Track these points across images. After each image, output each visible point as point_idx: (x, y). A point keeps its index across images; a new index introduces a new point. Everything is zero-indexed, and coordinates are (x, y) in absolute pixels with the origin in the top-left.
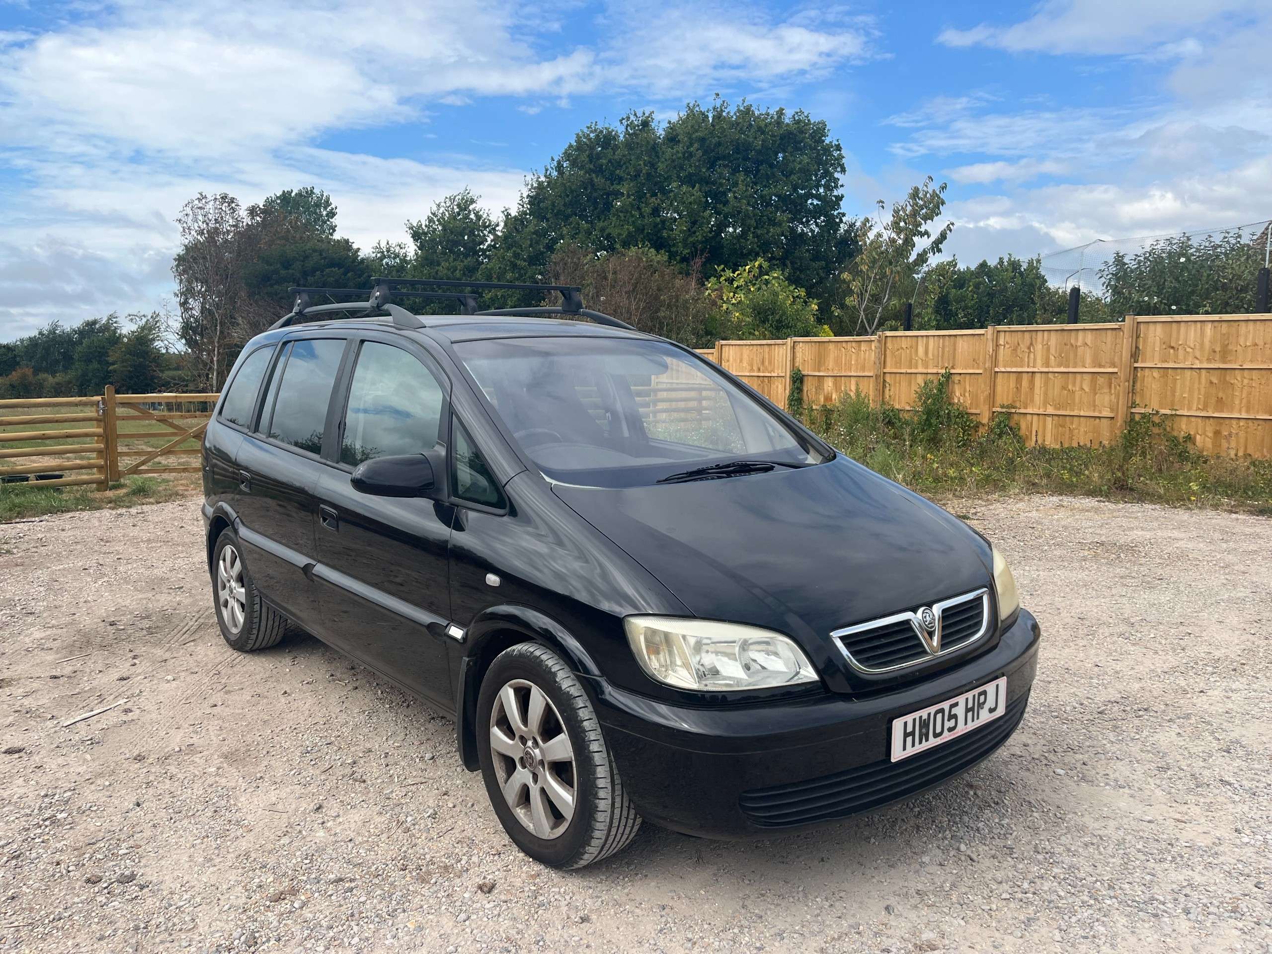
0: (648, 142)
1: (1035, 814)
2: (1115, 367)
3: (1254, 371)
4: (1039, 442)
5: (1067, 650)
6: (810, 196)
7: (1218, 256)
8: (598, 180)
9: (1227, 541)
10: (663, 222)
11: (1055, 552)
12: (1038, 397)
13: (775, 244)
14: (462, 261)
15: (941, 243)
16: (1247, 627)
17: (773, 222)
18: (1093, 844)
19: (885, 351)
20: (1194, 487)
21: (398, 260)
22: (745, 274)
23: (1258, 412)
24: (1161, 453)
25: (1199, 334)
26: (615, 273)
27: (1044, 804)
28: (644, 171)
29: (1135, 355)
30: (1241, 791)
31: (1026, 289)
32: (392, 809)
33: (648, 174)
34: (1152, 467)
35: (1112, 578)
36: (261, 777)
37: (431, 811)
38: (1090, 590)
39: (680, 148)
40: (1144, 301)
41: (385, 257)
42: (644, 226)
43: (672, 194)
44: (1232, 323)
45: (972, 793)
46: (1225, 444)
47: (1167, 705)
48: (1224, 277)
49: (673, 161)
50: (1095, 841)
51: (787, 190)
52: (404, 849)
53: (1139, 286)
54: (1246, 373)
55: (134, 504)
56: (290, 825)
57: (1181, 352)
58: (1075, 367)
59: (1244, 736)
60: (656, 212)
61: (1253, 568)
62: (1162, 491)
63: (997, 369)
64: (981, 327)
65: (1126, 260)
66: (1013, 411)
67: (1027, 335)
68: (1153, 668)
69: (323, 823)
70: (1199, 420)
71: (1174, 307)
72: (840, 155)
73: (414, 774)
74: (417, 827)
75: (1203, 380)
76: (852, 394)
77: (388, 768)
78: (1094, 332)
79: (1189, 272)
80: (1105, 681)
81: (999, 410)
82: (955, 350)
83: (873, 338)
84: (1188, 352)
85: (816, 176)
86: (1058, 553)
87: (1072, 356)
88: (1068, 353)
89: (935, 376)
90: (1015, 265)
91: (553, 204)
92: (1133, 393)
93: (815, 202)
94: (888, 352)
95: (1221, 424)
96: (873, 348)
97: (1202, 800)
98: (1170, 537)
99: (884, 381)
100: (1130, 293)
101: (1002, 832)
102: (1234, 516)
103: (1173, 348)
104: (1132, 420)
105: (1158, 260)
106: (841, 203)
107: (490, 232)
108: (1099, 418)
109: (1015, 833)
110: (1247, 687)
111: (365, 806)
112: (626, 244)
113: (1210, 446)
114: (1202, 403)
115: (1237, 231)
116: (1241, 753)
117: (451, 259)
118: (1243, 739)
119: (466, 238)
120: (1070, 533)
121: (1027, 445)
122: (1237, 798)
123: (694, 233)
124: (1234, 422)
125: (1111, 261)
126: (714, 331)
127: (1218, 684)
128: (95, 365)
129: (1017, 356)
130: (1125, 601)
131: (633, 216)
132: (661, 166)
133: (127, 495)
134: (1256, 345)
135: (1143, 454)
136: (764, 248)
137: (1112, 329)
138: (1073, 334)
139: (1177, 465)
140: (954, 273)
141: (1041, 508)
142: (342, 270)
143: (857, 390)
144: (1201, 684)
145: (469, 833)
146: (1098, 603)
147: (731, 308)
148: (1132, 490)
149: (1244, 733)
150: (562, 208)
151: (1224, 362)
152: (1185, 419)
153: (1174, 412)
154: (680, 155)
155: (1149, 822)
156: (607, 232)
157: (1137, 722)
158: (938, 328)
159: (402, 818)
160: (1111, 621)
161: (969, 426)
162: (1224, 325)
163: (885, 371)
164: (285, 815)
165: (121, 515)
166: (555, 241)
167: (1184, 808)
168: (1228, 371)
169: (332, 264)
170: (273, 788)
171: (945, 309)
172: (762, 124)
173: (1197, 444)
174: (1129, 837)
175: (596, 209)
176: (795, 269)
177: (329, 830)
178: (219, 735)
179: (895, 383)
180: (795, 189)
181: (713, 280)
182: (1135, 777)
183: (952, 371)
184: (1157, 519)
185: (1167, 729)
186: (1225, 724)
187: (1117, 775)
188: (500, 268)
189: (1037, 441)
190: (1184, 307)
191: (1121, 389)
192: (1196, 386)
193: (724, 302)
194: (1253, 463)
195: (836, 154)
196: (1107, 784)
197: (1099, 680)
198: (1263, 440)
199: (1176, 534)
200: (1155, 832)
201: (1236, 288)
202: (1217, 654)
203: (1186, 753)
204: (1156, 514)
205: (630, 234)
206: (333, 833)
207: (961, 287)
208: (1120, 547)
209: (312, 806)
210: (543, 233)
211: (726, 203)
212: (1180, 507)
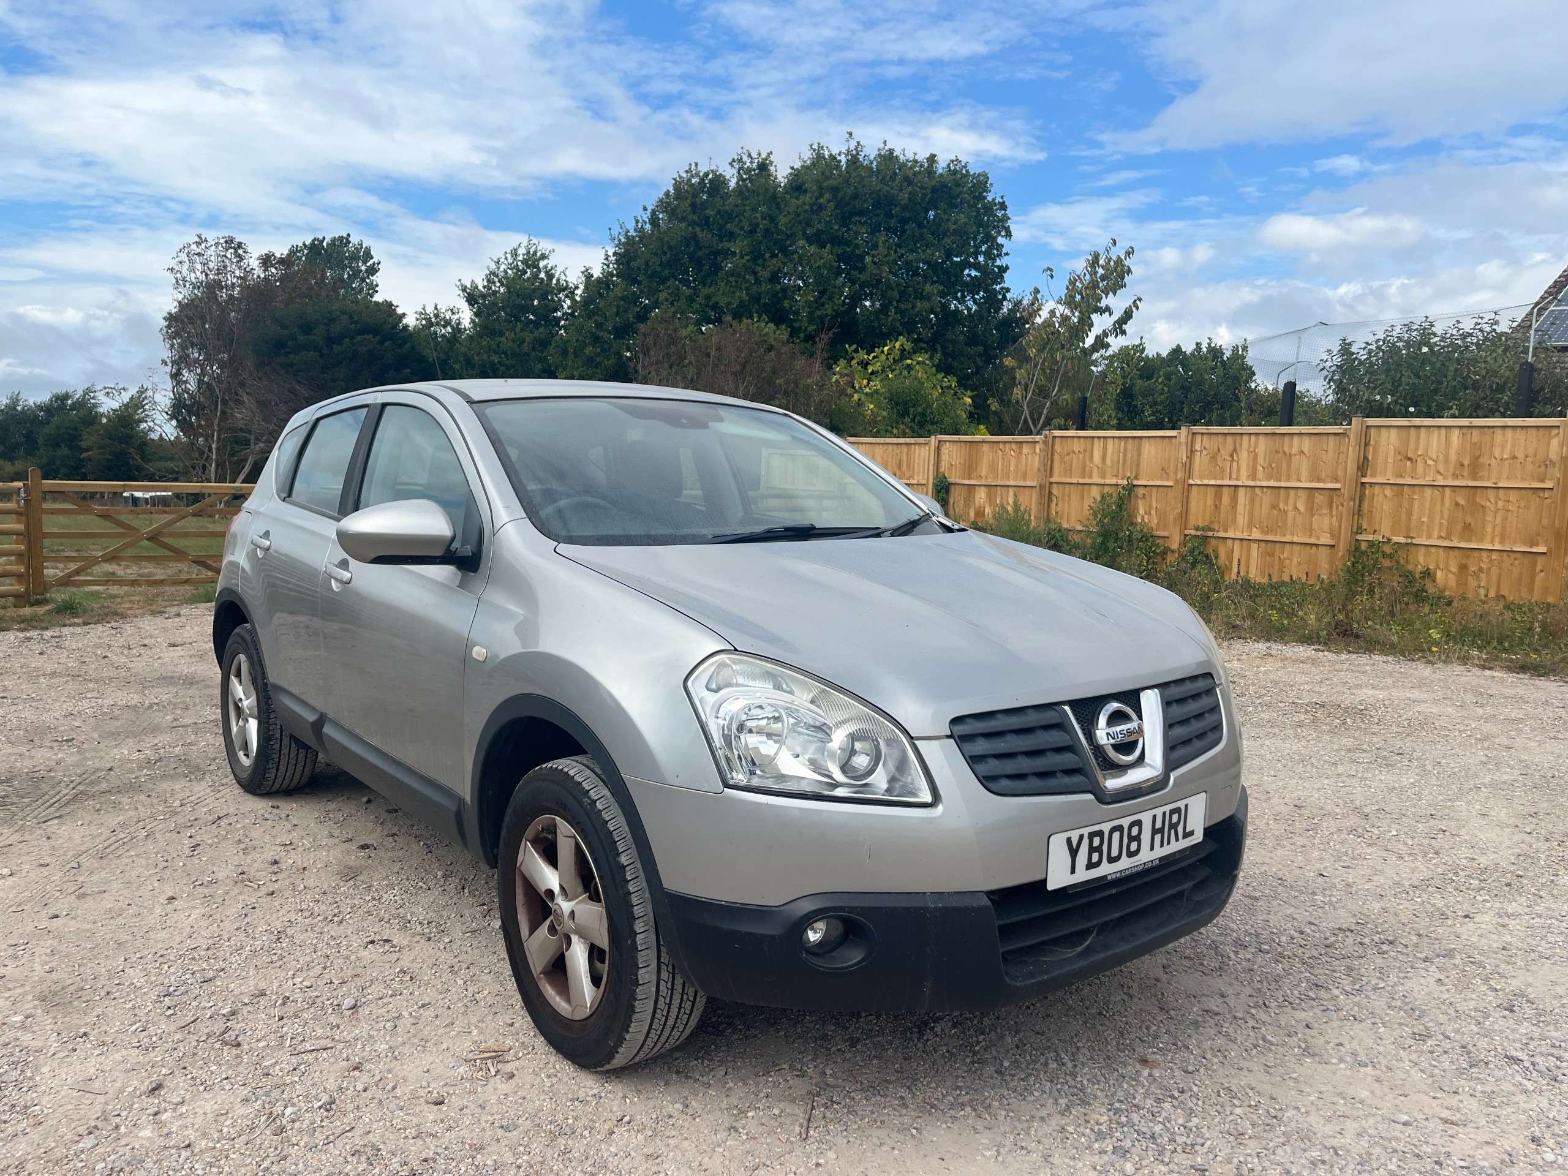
0: (767, 190)
1: (1238, 1111)
2: (1337, 481)
3: (1512, 491)
4: (1242, 574)
5: (1280, 852)
6: (966, 264)
7: (1467, 347)
8: (703, 235)
9: (1482, 706)
10: (784, 289)
11: (1262, 715)
12: (1242, 519)
13: (922, 322)
14: (532, 332)
15: (1125, 323)
16: (1519, 822)
17: (921, 297)
18: (1324, 1162)
19: (1052, 454)
20: (1435, 634)
21: (449, 329)
22: (883, 357)
23: (1515, 543)
24: (1393, 591)
25: (1443, 445)
26: (718, 349)
27: (1251, 1093)
28: (761, 226)
29: (1363, 467)
30: (1535, 1073)
31: (1229, 382)
32: (267, 1094)
33: (767, 230)
34: (1381, 609)
35: (1337, 751)
36: (85, 1034)
37: (325, 1098)
38: (1309, 767)
39: (807, 198)
40: (1374, 401)
41: (432, 325)
42: (760, 294)
43: (796, 256)
44: (1486, 430)
45: (1145, 1073)
46: (1472, 583)
47: (1419, 935)
48: (1475, 373)
49: (799, 215)
50: (1326, 1157)
51: (938, 256)
52: (266, 1164)
53: (1369, 382)
54: (1501, 492)
55: (53, 625)
56: (104, 1117)
57: (1420, 465)
58: (1288, 480)
59: (1530, 985)
60: (775, 278)
61: (1519, 742)
62: (1395, 639)
63: (1191, 482)
64: (1173, 428)
65: (1354, 349)
66: (1210, 534)
67: (1230, 439)
68: (1397, 879)
69: (156, 1114)
70: (1441, 551)
71: (1412, 409)
72: (1005, 215)
73: (319, 1032)
74: (297, 1125)
75: (1447, 501)
76: (1010, 509)
77: (281, 1023)
78: (1313, 437)
79: (1433, 365)
80: (1334, 899)
81: (1193, 532)
82: (1139, 455)
83: (1037, 438)
84: (1429, 466)
85: (975, 240)
86: (1266, 716)
87: (1284, 466)
88: (1279, 464)
89: (1114, 488)
90: (1215, 352)
91: (647, 263)
92: (1359, 515)
93: (973, 273)
94: (1056, 457)
95: (1468, 557)
96: (1038, 450)
97: (1479, 1088)
98: (1409, 699)
99: (1050, 493)
100: (1358, 390)
101: (1189, 1142)
102: (1488, 673)
103: (1410, 459)
104: (1357, 549)
105: (1393, 350)
106: (1005, 275)
107: (567, 296)
108: (1317, 545)
109: (1208, 1143)
110: (1527, 910)
111: (228, 1087)
112: (737, 316)
113: (1454, 585)
114: (1444, 529)
115: (1492, 316)
116: (1529, 1012)
117: (518, 329)
118: (1530, 990)
119: (536, 302)
120: (1282, 690)
121: (1226, 578)
122: (1529, 1086)
123: (823, 305)
124: (1485, 555)
125: (1336, 349)
126: (841, 426)
127: (1489, 905)
128: (65, 451)
129: (1217, 465)
130: (1354, 782)
131: (747, 281)
132: (783, 220)
133: (49, 612)
134: (1514, 457)
135: (1371, 592)
136: (909, 328)
137: (1335, 434)
138: (1287, 438)
139: (1412, 607)
140: (1140, 359)
141: (1244, 657)
142: (378, 338)
143: (1015, 502)
144: (1465, 906)
145: (376, 1138)
146: (1319, 785)
147: (863, 397)
148: (1357, 636)
149: (1530, 980)
150: (659, 269)
151: (1475, 479)
152: (1422, 550)
153: (1409, 541)
154: (807, 207)
155: (1405, 1124)
156: (714, 299)
157: (1379, 960)
158: (1120, 428)
159: (278, 1109)
160: (1338, 810)
161: (1154, 552)
162: (1475, 432)
163: (1052, 480)
164: (101, 1099)
165: (29, 639)
166: (648, 309)
167: (1453, 1101)
168: (1479, 490)
169: (367, 329)
170: (98, 1052)
171: (1129, 405)
172: (910, 174)
173: (1438, 580)
174: (1377, 1151)
175: (701, 271)
176: (944, 354)
177: (161, 1125)
178: (46, 963)
179: (1064, 495)
180: (949, 255)
181: (842, 362)
182: (1381, 1049)
183: (1136, 482)
184: (1390, 674)
185: (1423, 973)
186: (1503, 966)
187: (1355, 1045)
188: (577, 341)
189: (1239, 572)
190: (1424, 409)
191: (1344, 510)
192: (1438, 508)
193: (856, 391)
194: (1507, 607)
195: (1000, 214)
196: (1341, 1060)
197: (1324, 895)
198: (1520, 579)
199: (1416, 694)
200: (1415, 1141)
201: (1491, 387)
202: (1484, 861)
203: (1452, 1012)
204: (1389, 667)
205: (742, 304)
206: (165, 1130)
207: (1150, 377)
208: (1346, 710)
209: (146, 1085)
210: (635, 300)
211: (862, 269)
212: (1418, 659)
